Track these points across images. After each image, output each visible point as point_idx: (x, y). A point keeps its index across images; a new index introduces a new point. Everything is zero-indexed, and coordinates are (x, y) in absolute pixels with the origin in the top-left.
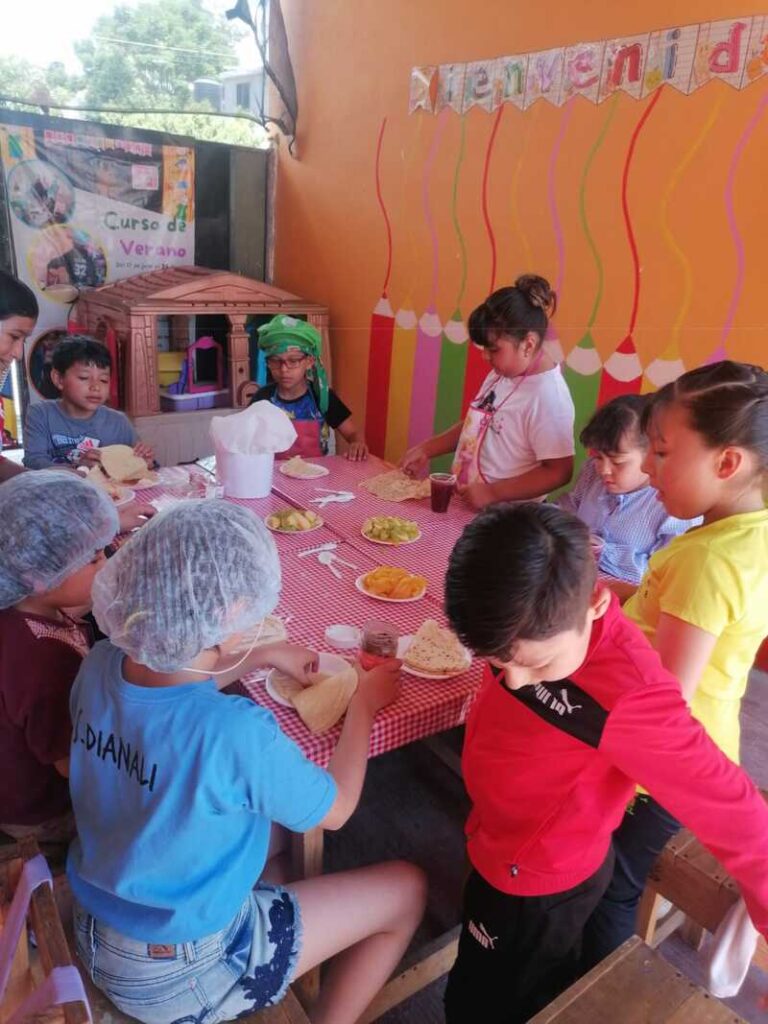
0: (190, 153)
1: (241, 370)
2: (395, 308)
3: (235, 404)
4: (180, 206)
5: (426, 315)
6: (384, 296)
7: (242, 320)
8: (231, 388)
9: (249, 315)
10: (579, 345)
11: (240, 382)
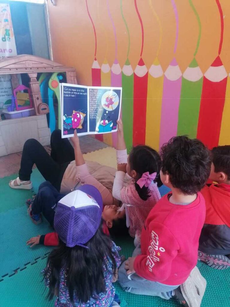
0: (8, 6)
1: (38, 98)
2: (100, 64)
3: (37, 114)
4: (6, 30)
5: (114, 65)
6: (96, 59)
7: (35, 75)
8: (35, 108)
9: (38, 73)
10: (190, 67)
11: (38, 104)
